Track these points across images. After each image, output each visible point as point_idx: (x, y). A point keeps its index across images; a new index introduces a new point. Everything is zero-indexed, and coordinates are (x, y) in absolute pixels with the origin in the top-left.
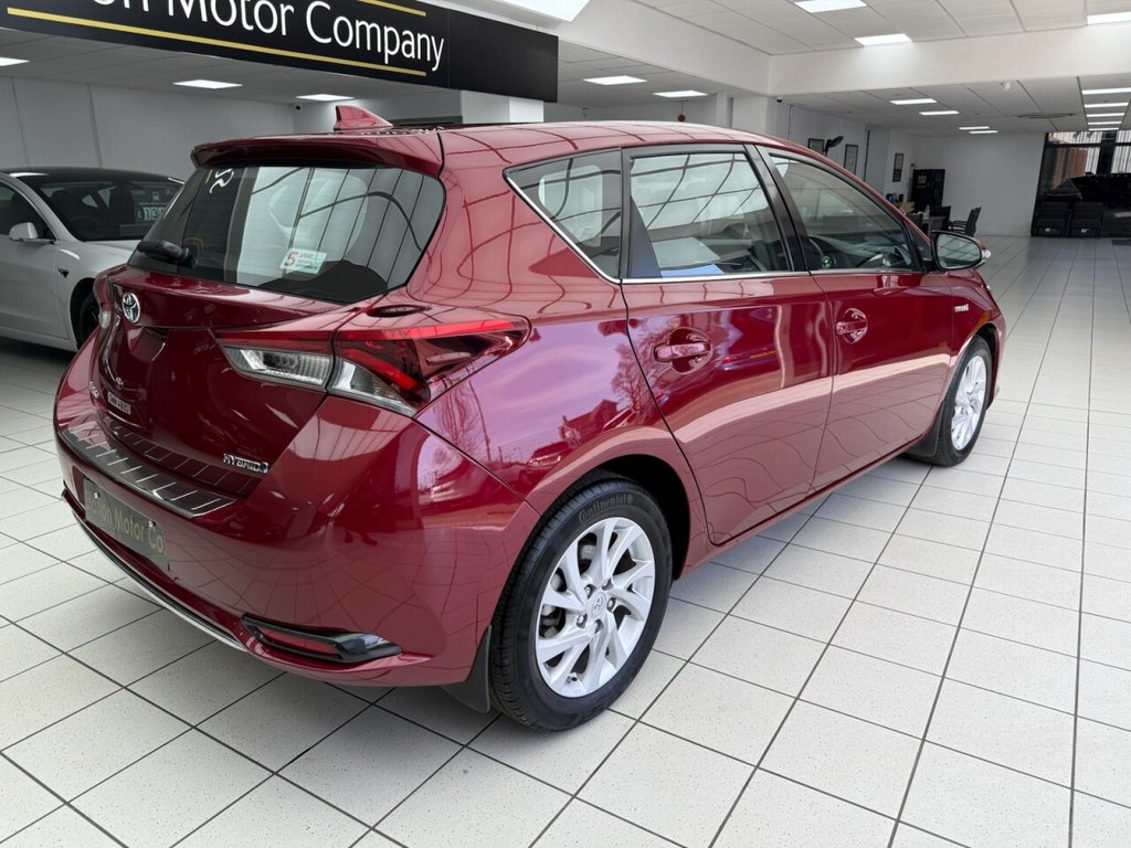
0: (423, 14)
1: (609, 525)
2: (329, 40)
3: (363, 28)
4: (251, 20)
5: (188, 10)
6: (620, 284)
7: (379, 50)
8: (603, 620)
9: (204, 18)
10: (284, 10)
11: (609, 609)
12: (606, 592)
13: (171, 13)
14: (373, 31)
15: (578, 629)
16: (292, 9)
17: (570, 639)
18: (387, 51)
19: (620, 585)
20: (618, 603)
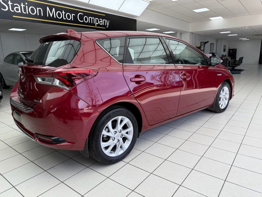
0: (104, 15)
1: (120, 118)
2: (83, 21)
3: (90, 19)
4: (65, 17)
5: (51, 15)
6: (123, 65)
7: (94, 23)
8: (119, 140)
9: (55, 17)
10: (72, 15)
11: (121, 137)
12: (120, 133)
13: (48, 16)
14: (93, 19)
15: (112, 141)
16: (74, 15)
17: (111, 143)
18: (96, 23)
19: (124, 132)
20: (123, 136)
